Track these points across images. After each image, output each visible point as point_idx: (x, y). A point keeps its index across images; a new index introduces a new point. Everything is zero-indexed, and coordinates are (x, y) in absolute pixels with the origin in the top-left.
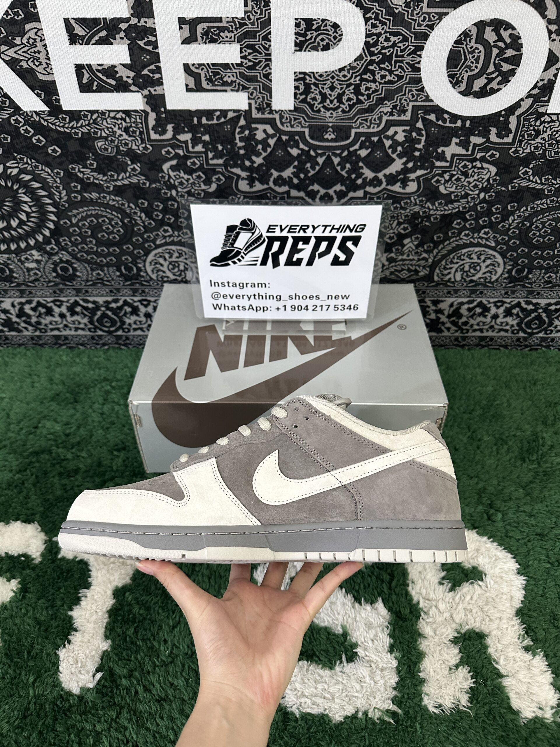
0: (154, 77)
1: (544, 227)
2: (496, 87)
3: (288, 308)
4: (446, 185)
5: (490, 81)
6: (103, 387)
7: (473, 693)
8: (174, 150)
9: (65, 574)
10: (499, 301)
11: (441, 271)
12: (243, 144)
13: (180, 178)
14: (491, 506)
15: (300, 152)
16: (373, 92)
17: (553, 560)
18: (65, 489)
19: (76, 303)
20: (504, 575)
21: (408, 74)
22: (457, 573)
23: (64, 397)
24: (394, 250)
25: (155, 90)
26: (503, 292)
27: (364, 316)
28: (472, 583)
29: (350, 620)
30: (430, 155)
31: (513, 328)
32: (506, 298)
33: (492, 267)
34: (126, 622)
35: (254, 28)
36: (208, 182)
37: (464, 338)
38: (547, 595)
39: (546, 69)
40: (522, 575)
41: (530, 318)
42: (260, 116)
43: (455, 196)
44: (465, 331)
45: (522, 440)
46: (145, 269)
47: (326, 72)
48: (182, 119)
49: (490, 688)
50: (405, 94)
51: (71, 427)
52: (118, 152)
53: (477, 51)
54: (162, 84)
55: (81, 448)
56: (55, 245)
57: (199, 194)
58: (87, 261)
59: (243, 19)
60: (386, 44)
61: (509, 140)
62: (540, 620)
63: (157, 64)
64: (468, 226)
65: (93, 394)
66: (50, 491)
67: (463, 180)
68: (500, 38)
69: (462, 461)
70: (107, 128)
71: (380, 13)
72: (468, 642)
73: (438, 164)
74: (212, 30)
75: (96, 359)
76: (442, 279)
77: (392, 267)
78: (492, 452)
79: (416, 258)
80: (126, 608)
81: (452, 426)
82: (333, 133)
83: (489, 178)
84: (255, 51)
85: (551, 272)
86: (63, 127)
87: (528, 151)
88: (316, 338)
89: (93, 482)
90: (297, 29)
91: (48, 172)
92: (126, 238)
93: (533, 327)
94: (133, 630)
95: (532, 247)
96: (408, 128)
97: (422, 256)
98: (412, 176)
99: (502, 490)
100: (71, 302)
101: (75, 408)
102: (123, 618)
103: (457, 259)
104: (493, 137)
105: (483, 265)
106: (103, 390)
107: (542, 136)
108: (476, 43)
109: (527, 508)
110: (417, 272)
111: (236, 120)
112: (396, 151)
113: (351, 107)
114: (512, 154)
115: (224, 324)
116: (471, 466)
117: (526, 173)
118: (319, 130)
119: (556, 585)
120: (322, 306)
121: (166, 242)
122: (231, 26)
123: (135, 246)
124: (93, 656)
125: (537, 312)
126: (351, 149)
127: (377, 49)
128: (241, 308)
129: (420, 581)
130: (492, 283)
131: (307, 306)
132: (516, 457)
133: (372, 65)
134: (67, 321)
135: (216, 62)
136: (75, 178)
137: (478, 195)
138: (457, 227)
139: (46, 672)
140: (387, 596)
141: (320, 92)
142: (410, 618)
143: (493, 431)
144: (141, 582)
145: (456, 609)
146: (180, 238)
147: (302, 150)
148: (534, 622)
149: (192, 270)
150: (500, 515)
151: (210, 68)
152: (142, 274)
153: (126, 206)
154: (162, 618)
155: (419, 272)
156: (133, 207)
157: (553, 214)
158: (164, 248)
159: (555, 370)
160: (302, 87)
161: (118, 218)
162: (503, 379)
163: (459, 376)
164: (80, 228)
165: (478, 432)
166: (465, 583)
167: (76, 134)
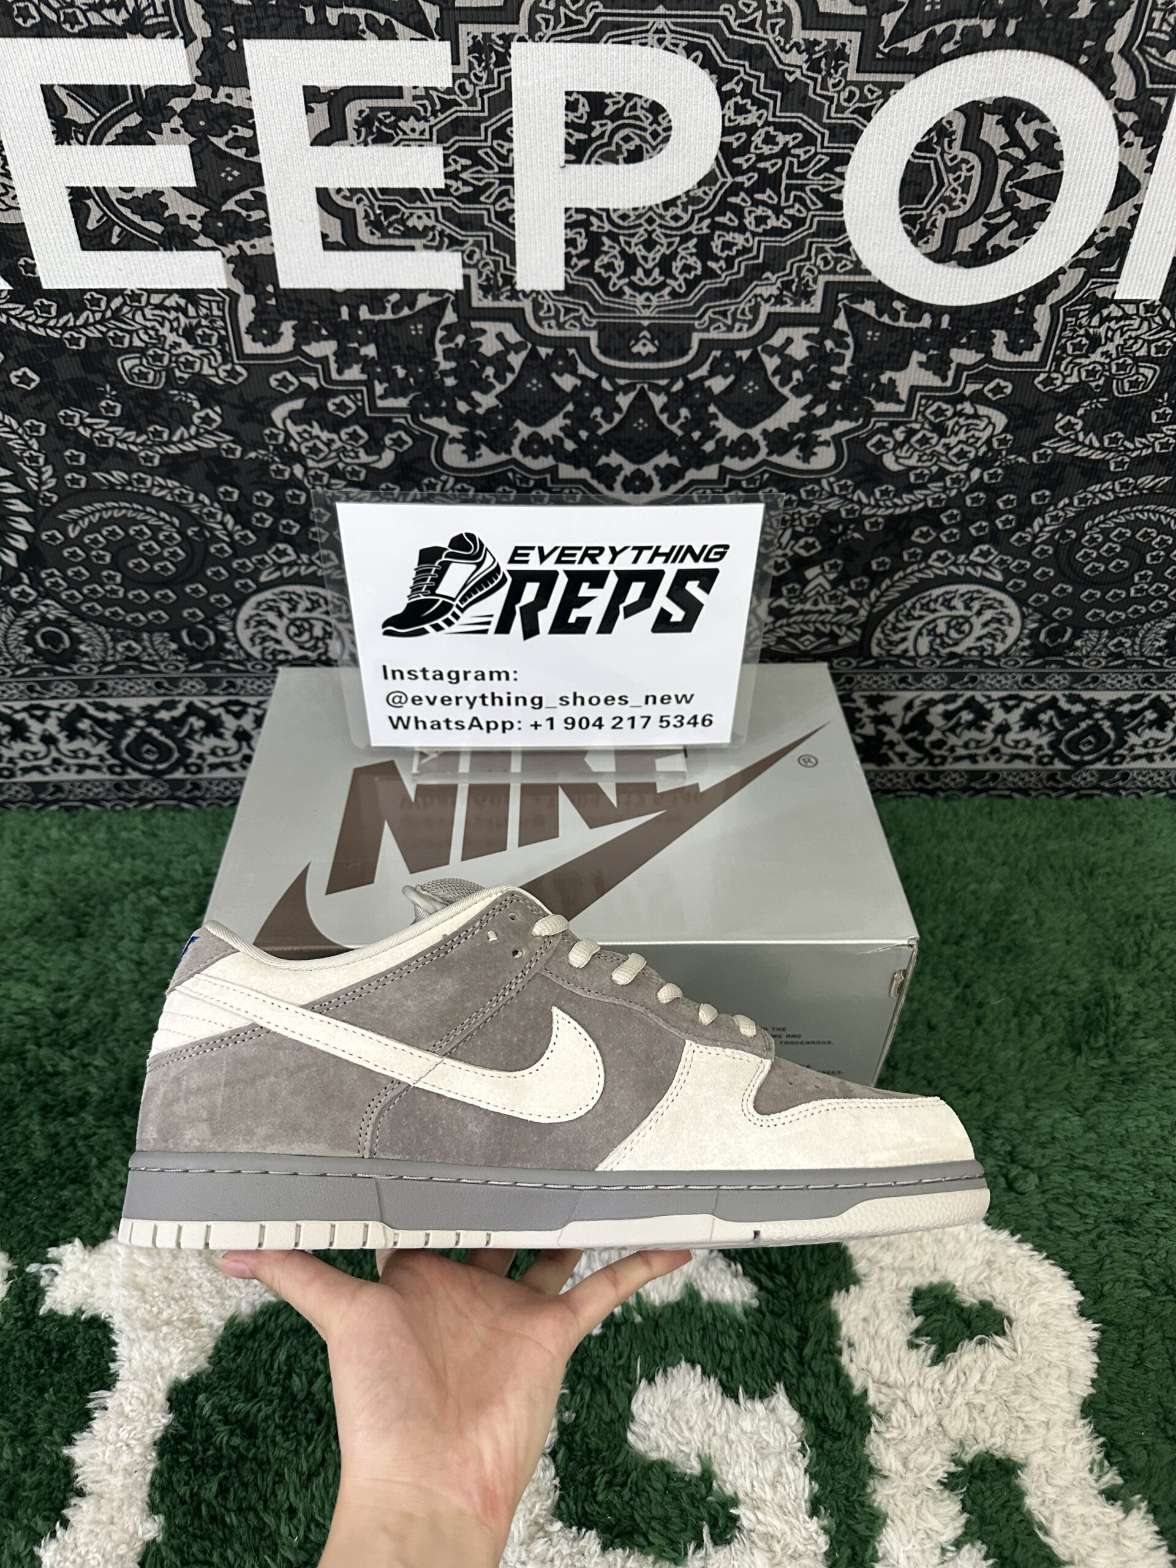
0: (249, 216)
1: (1107, 539)
2: (1006, 244)
3: (559, 723)
4: (898, 452)
5: (993, 230)
6: (140, 899)
8: (297, 378)
9: (55, 1355)
10: (1010, 697)
11: (886, 635)
12: (453, 364)
13: (312, 438)
14: (1013, 1156)
15: (579, 382)
16: (739, 253)
17: (1155, 1279)
18: (55, 1146)
19: (80, 713)
20: (1049, 1319)
21: (816, 215)
22: (948, 1320)
23: (52, 924)
24: (784, 591)
25: (253, 246)
26: (1019, 678)
28: (981, 1342)
29: (716, 1442)
30: (864, 388)
31: (1041, 753)
32: (1027, 689)
33: (995, 625)
34: (197, 1468)
35: (474, 112)
36: (375, 447)
37: (935, 776)
38: (1148, 1364)
39: (1112, 206)
40: (1089, 1317)
41: (1077, 731)
42: (488, 303)
43: (918, 477)
44: (937, 760)
45: (1072, 1002)
46: (236, 636)
47: (635, 209)
48: (316, 309)
50: (809, 258)
51: (70, 997)
52: (171, 381)
53: (964, 166)
54: (268, 232)
55: (91, 1045)
56: (30, 586)
57: (355, 473)
58: (102, 621)
59: (449, 91)
60: (766, 150)
61: (1032, 356)
62: (1134, 1424)
63: (257, 189)
64: (945, 540)
65: (118, 917)
66: (20, 1151)
67: (934, 441)
68: (1015, 140)
69: (945, 1055)
70: (145, 328)
71: (755, 82)
72: (980, 1483)
73: (881, 407)
74: (380, 115)
75: (124, 835)
76: (888, 651)
77: (781, 626)
78: (1008, 1032)
79: (832, 608)
80: (199, 1434)
82: (652, 341)
83: (991, 436)
84: (477, 161)
85: (1122, 635)
86: (44, 326)
87: (1074, 379)
88: (620, 788)
89: (119, 1127)
90: (571, 115)
91: (10, 426)
92: (191, 571)
93: (1084, 749)
94: (214, 1489)
95: (1083, 582)
96: (816, 330)
97: (845, 604)
98: (825, 434)
99: (1035, 1118)
100: (68, 709)
101: (77, 952)
102: (192, 1461)
103: (922, 609)
104: (1000, 352)
105: (976, 622)
106: (141, 906)
107: (1105, 349)
108: (963, 148)
109: (1092, 1160)
110: (834, 637)
111: (436, 312)
112: (790, 379)
113: (691, 285)
114: (1040, 386)
115: (416, 760)
117: (1069, 426)
118: (621, 334)
119: (1164, 1338)
120: (633, 718)
121: (282, 576)
122: (423, 106)
123: (213, 587)
124: (120, 1558)
125: (1091, 718)
126: (692, 376)
127: (747, 160)
128: (452, 725)
129: (867, 1340)
130: (997, 659)
131: (600, 719)
132: (1062, 1041)
133: (737, 195)
134: (58, 750)
135: (391, 186)
136: (72, 438)
137: (967, 473)
138: (921, 541)
140: (795, 1381)
141: (623, 252)
142: (848, 1432)
143: (1009, 984)
144: (234, 1366)
145: (948, 1407)
146: (313, 568)
147: (583, 378)
148: (1122, 1429)
149: (340, 635)
150: (1033, 1179)
151: (377, 199)
152: (228, 645)
153: (191, 499)
154: (283, 1453)
155: (839, 637)
156: (207, 501)
157: (1127, 513)
158: (277, 590)
159: (1131, 842)
160: (582, 242)
161: (173, 525)
162: (1024, 864)
163: (928, 857)
164: (86, 549)
165: (976, 986)
166: (966, 1342)
167: (74, 341)
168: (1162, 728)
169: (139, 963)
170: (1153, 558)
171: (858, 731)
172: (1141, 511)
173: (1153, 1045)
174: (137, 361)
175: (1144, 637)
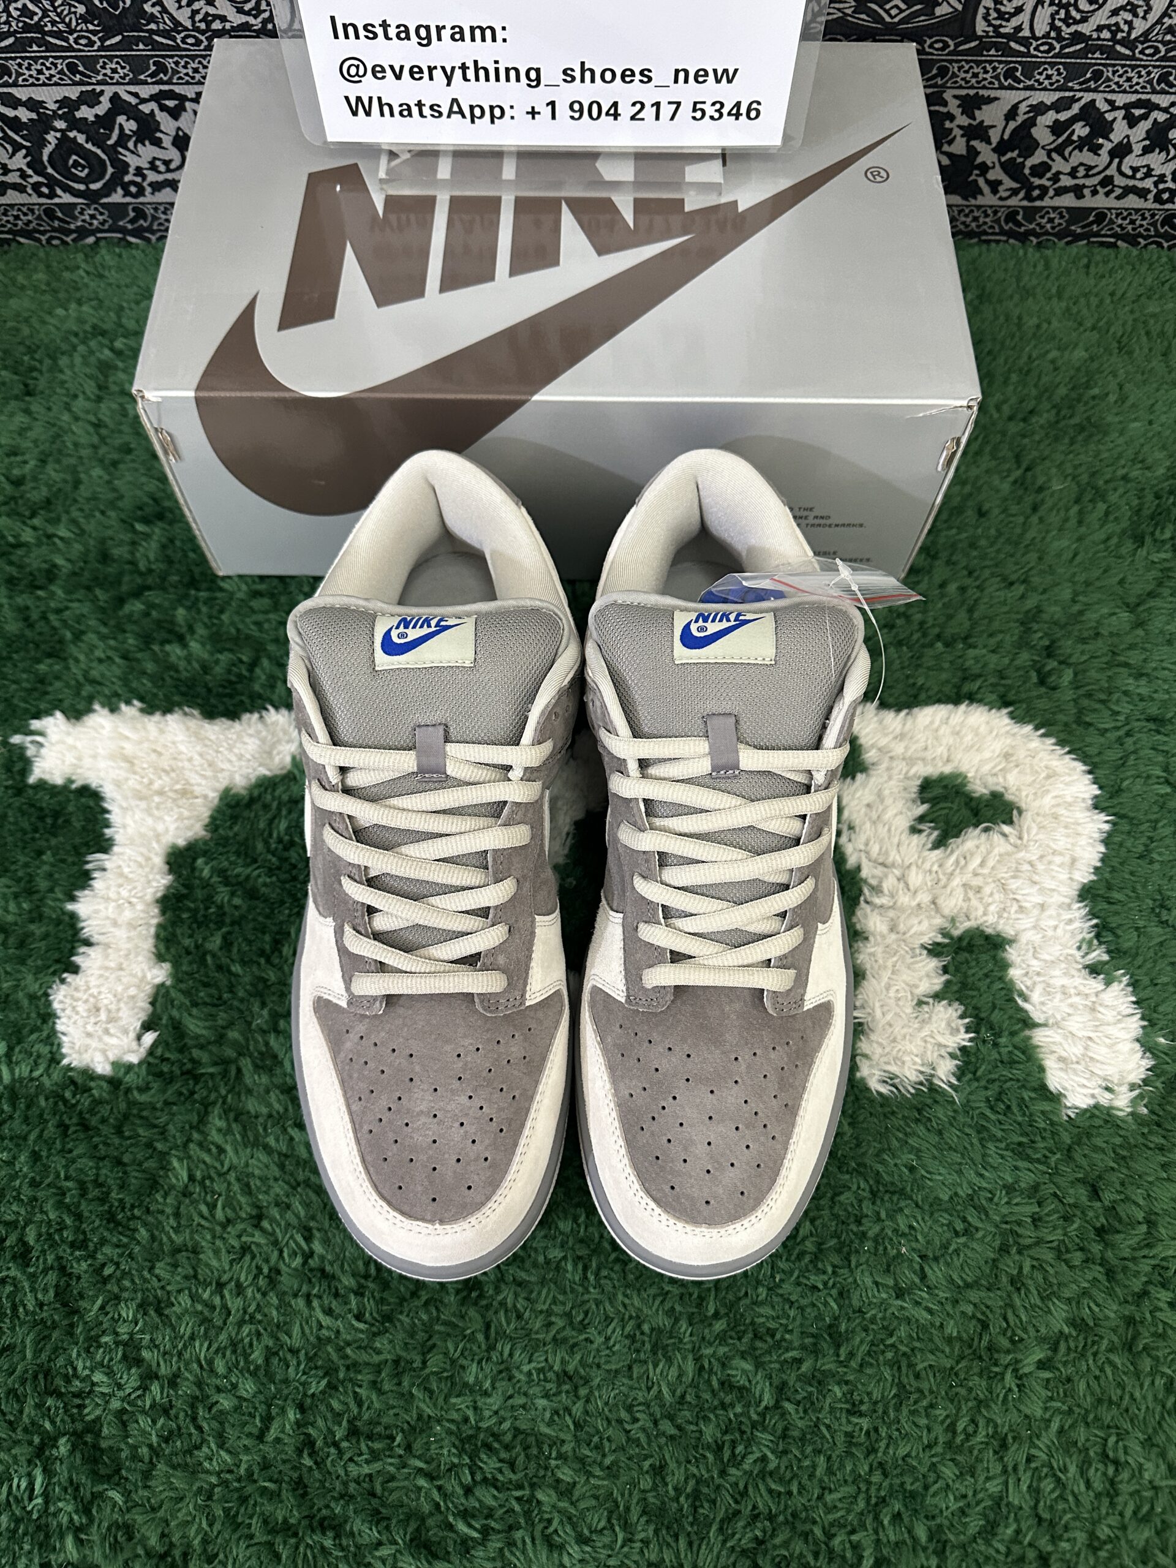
3: (562, 110)
6: (92, 352)
7: (967, 1061)
9: (49, 821)
10: (1139, 104)
14: (1050, 651)
18: (26, 619)
20: (1062, 811)
22: (955, 807)
26: (1156, 74)
28: (986, 830)
31: (1161, 186)
32: (1163, 92)
34: (200, 922)
37: (1030, 214)
38: (1155, 856)
40: (1102, 810)
44: (1036, 193)
45: (1143, 489)
49: (1004, 1051)
51: (25, 462)
55: (53, 515)
62: (1131, 909)
65: (68, 373)
69: (992, 544)
72: (966, 955)
75: (66, 275)
76: (996, 28)
80: (199, 894)
88: (640, 206)
89: (92, 601)
99: (1081, 613)
101: (27, 412)
102: (194, 917)
106: (92, 360)
109: (1135, 658)
115: (383, 162)
116: (1012, 556)
120: (657, 105)
124: (133, 997)
128: (426, 111)
129: (868, 825)
130: (1131, 44)
131: (615, 105)
132: (1124, 532)
139: (32, 1032)
143: (1075, 467)
144: (231, 834)
145: (945, 887)
148: (1117, 913)
150: (1068, 675)
152: (148, 7)
162: (1116, 329)
163: (1007, 318)
165: (1038, 469)
166: (970, 830)
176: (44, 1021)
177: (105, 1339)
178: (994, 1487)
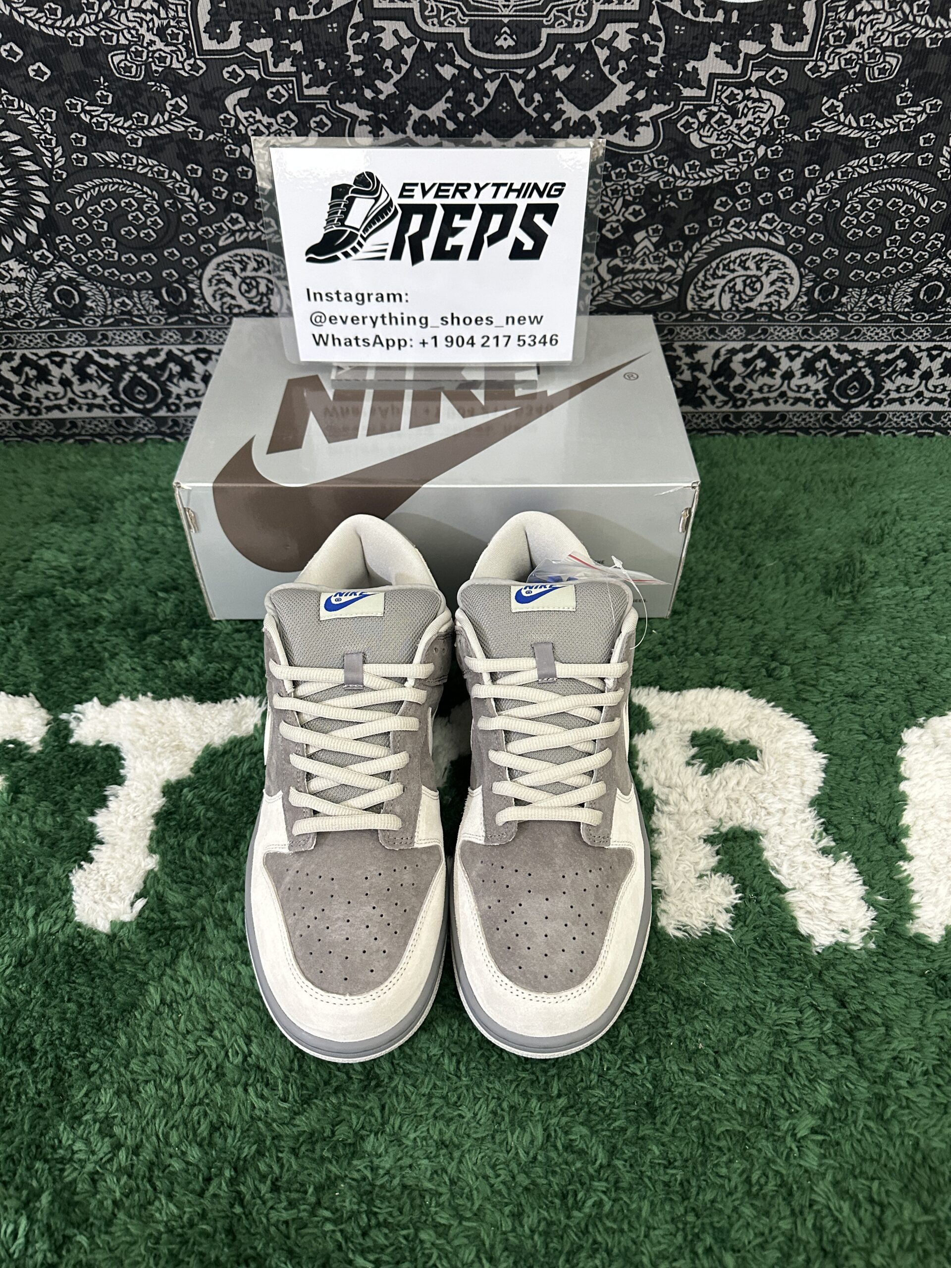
1: (864, 208)
3: (441, 341)
4: (701, 132)
6: (137, 499)
7: (739, 914)
8: (243, 70)
9: (81, 766)
10: (793, 347)
11: (698, 292)
12: (361, 58)
13: (256, 121)
14: (773, 657)
15: (456, 72)
18: (78, 647)
19: (88, 359)
20: (791, 751)
22: (716, 750)
24: (619, 252)
26: (800, 330)
27: (569, 358)
28: (740, 763)
30: (673, 75)
31: (818, 397)
32: (806, 340)
33: (780, 284)
34: (183, 828)
36: (303, 127)
37: (738, 416)
38: (860, 779)
40: (820, 751)
41: (845, 377)
42: (386, 6)
43: (718, 153)
44: (739, 403)
45: (827, 565)
46: (202, 293)
48: (256, 11)
49: (765, 905)
51: (87, 559)
52: (149, 74)
55: (103, 588)
56: (48, 251)
58: (103, 280)
61: (802, 46)
62: (847, 813)
64: (739, 209)
65: (121, 510)
66: (53, 649)
67: (728, 122)
69: (728, 597)
70: (129, 28)
72: (731, 843)
73: (687, 92)
75: (124, 459)
76: (700, 306)
77: (617, 283)
79: (656, 267)
80: (183, 810)
81: (715, 548)
82: (511, 36)
83: (773, 117)
85: (878, 293)
86: (52, 26)
87: (835, 67)
89: (124, 636)
91: (30, 113)
92: (168, 237)
93: (851, 393)
94: (194, 839)
95: (846, 246)
96: (635, 25)
97: (666, 264)
98: (645, 116)
99: (793, 635)
100: (79, 356)
101: (91, 531)
102: (179, 825)
103: (724, 269)
104: (778, 43)
105: (766, 281)
107: (859, 40)
109: (833, 660)
110: (658, 293)
111: (347, 13)
112: (617, 68)
114: (809, 73)
115: (334, 373)
116: (742, 604)
117: (832, 109)
118: (487, 30)
119: (874, 764)
120: (497, 337)
121: (235, 241)
123: (185, 251)
124: (129, 878)
125: (856, 366)
126: (542, 66)
128: (360, 342)
129: (657, 760)
130: (782, 313)
131: (472, 338)
132: (817, 589)
134: (73, 392)
136: (76, 123)
138: (722, 209)
139: (54, 901)
143: (781, 553)
144: (209, 772)
145: (713, 799)
146: (258, 234)
147: (459, 67)
148: (837, 815)
149: (279, 292)
150: (787, 670)
152: (196, 301)
153: (166, 175)
155: (662, 293)
156: (178, 178)
157: (880, 185)
158: (232, 253)
159: (886, 465)
161: (154, 199)
162: (801, 479)
163: (729, 475)
164: (90, 219)
165: (756, 555)
166: (728, 763)
167: (76, 39)
168: (911, 375)
169: (137, 539)
170: (901, 225)
171: (678, 377)
172: (890, 184)
173: (887, 592)
174: (123, 57)
175: (895, 295)
176: (64, 894)
177: (87, 1117)
178: (785, 1225)
